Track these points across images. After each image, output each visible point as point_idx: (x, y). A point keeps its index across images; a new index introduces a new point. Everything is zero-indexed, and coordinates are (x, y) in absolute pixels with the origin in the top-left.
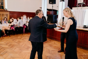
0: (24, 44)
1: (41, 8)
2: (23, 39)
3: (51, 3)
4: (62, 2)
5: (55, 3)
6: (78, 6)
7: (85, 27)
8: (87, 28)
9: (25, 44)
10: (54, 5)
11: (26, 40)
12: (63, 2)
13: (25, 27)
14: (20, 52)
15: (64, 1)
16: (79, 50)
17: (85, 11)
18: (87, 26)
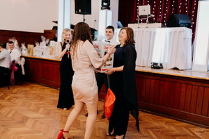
0: (13, 112)
1: (56, 22)
2: (9, 100)
3: (80, 11)
4: (105, 11)
5: (89, 13)
6: (140, 22)
7: (155, 66)
8: (158, 68)
9: (16, 112)
10: (87, 16)
11: (17, 100)
12: (108, 11)
13: (16, 68)
14: (3, 132)
15: (109, 9)
16: (144, 116)
17: (155, 33)
18: (159, 65)
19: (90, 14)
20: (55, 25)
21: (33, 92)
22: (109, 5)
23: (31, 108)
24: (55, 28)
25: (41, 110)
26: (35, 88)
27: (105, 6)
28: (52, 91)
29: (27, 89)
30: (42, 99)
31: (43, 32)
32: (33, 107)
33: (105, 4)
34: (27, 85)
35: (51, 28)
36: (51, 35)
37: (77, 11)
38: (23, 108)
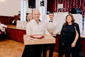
1: (20, 12)
3: (31, 7)
4: (42, 7)
6: (58, 11)
15: (44, 6)
19: (35, 8)
20: (19, 13)
21: (9, 44)
22: (44, 4)
23: (7, 53)
24: (19, 15)
25: (13, 54)
26: (10, 42)
27: (42, 5)
28: (18, 44)
29: (6, 42)
30: (13, 48)
31: (14, 16)
32: (8, 53)
33: (42, 4)
34: (7, 41)
35: (17, 15)
36: (17, 18)
37: (29, 7)
38: (3, 53)
